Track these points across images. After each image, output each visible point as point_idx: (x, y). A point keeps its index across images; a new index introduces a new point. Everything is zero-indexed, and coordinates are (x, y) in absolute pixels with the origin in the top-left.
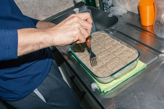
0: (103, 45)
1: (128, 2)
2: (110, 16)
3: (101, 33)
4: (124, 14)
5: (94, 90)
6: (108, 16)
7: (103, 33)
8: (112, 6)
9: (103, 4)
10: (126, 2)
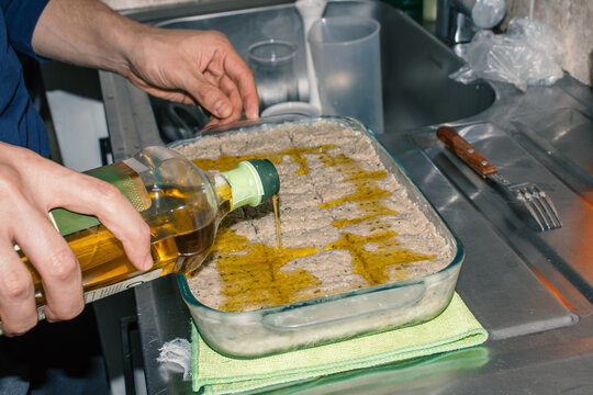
0: (322, 184)
1: (580, 22)
2: (464, 76)
3: (348, 131)
4: (541, 86)
5: (166, 378)
6: (456, 74)
7: (357, 133)
8: (497, 29)
9: (451, 9)
10: (570, 21)
